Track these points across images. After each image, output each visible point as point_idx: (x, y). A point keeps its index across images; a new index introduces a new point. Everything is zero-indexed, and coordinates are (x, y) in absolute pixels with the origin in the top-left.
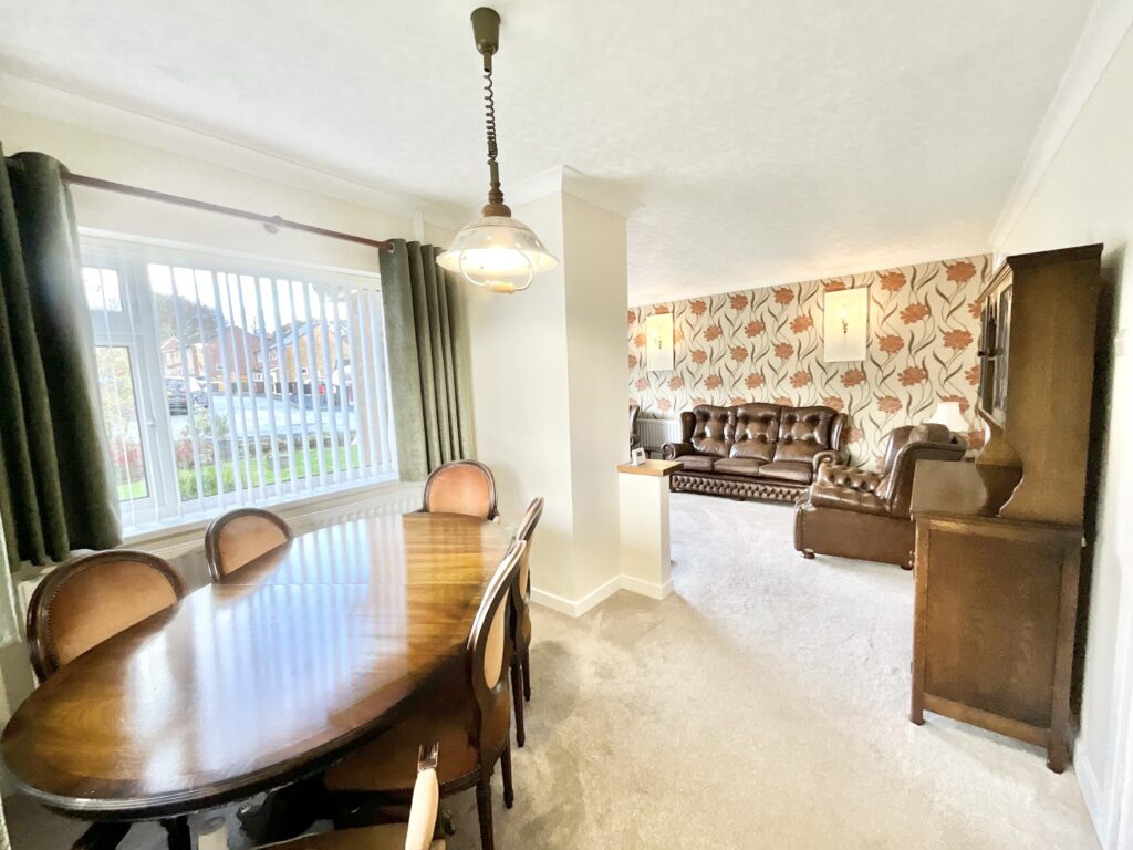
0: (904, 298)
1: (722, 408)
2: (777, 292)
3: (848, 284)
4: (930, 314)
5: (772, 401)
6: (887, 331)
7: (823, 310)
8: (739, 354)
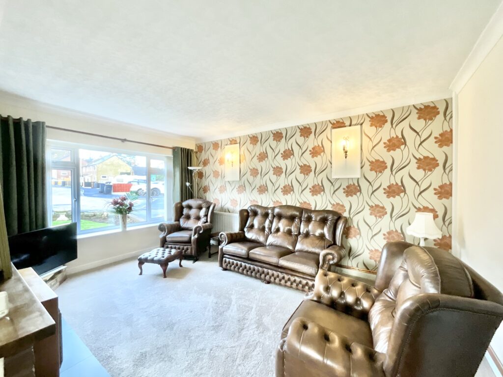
0: (386, 132)
1: (266, 208)
2: (301, 130)
3: (348, 123)
4: (406, 145)
5: (298, 205)
6: (375, 157)
7: (331, 142)
8: (278, 171)
